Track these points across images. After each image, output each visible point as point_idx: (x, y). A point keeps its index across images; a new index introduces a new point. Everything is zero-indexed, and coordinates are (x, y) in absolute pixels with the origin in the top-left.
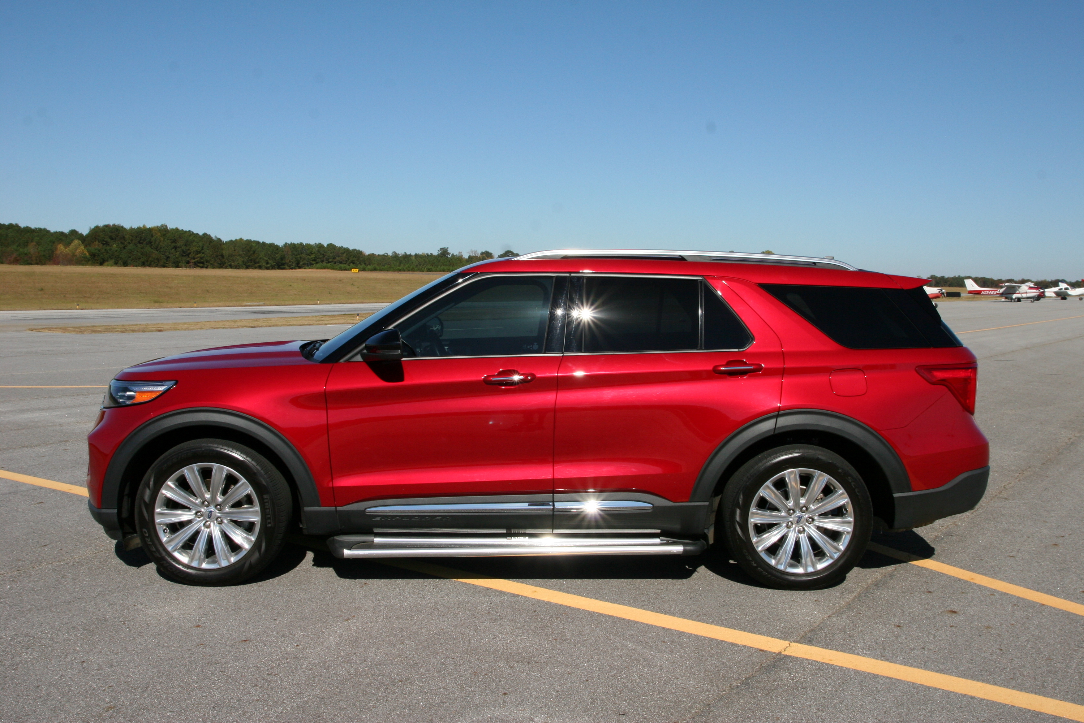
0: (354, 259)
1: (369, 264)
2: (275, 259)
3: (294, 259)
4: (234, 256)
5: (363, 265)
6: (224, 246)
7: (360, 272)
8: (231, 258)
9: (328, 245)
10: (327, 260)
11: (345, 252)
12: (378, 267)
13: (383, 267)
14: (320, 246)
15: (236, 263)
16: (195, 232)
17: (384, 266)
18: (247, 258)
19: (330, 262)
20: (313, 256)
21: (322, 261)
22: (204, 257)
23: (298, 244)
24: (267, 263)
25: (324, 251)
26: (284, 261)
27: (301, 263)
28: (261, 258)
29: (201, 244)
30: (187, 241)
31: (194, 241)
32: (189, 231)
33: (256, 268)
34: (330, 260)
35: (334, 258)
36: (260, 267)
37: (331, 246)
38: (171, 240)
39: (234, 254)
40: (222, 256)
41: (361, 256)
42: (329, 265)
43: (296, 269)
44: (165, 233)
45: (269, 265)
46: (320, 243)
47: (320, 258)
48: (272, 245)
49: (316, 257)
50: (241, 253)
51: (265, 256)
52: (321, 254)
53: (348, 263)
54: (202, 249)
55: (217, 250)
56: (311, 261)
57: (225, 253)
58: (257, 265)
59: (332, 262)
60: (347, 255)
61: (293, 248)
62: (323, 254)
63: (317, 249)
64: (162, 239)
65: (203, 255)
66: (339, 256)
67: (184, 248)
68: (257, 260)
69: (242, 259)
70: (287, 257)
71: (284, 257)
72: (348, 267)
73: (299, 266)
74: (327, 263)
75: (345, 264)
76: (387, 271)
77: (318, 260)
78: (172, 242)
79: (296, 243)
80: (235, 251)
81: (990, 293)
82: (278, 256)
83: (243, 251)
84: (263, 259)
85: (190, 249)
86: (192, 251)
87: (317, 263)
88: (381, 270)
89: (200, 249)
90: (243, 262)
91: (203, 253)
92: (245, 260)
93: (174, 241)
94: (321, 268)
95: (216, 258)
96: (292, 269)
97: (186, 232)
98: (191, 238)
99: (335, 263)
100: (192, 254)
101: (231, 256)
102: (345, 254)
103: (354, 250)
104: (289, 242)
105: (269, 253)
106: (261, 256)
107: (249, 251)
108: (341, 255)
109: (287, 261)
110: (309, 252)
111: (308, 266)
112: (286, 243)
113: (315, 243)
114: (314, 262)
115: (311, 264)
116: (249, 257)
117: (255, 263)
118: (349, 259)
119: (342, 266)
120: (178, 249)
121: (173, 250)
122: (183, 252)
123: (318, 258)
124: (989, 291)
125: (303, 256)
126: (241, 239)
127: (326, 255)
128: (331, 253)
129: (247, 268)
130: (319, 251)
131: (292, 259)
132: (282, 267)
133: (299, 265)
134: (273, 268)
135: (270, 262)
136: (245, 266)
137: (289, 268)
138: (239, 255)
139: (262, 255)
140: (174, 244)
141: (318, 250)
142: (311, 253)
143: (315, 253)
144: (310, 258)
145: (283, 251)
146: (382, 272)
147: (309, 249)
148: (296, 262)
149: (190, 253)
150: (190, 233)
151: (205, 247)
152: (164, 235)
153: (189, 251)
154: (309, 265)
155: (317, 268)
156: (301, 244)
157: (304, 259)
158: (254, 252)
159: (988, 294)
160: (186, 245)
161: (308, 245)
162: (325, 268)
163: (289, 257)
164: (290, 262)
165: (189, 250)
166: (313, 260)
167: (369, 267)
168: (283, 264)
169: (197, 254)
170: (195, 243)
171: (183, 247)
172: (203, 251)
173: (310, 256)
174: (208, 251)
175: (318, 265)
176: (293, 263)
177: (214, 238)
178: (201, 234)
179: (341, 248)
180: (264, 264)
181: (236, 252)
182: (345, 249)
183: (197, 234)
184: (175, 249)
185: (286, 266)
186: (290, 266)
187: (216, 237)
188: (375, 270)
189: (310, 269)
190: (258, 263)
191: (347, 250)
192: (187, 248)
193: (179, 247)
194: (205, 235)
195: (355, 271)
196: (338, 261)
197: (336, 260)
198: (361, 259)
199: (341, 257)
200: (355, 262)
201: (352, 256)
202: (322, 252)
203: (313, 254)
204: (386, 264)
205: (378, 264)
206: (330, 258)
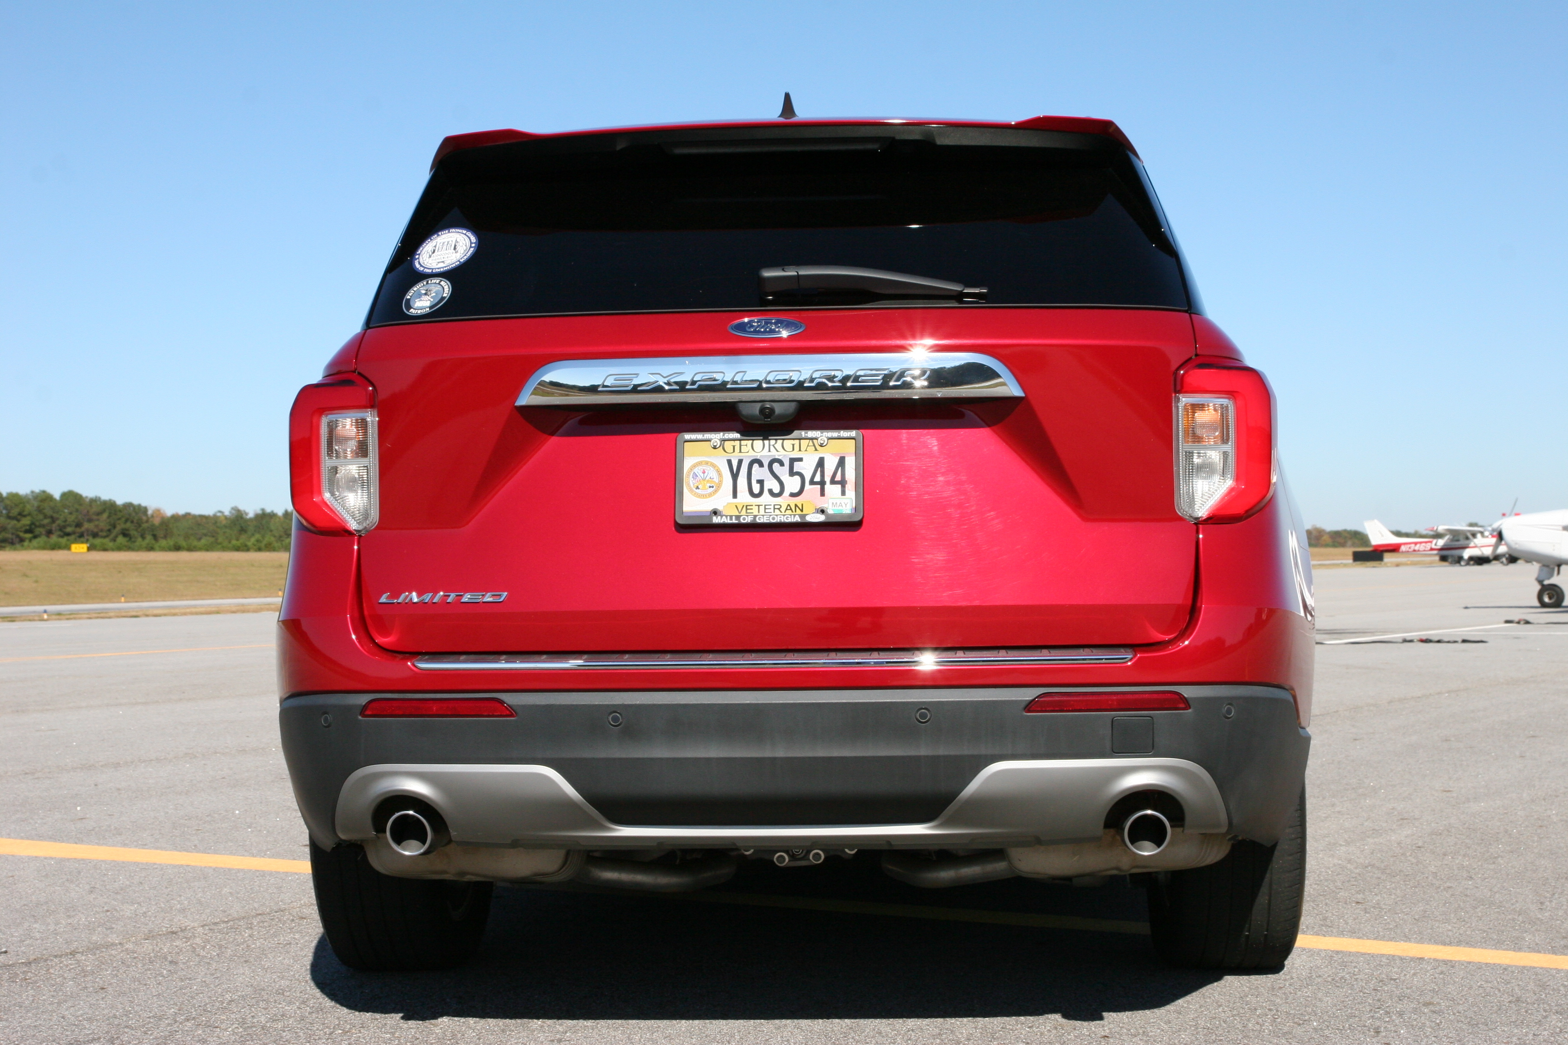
0: (128, 525)
1: (165, 537)
9: (64, 495)
10: (61, 528)
11: (104, 511)
12: (183, 544)
14: (44, 498)
17: (200, 539)
19: (68, 534)
20: (26, 521)
21: (49, 533)
25: (52, 508)
34: (69, 530)
35: (79, 525)
37: (71, 497)
41: (144, 518)
46: (44, 492)
47: (43, 526)
49: (33, 523)
52: (46, 517)
53: (112, 536)
56: (22, 534)
59: (74, 533)
60: (109, 517)
62: (52, 517)
63: (36, 504)
66: (90, 521)
72: (111, 544)
77: (38, 531)
81: (1417, 548)
87: (35, 537)
88: (190, 549)
102: (105, 516)
103: (129, 505)
108: (95, 517)
110: (15, 512)
113: (32, 492)
114: (28, 536)
115: (22, 540)
118: (114, 527)
119: (98, 541)
123: (36, 526)
124: (1416, 543)
127: (58, 519)
128: (71, 513)
130: (40, 510)
141: (38, 507)
142: (21, 515)
143: (29, 514)
144: (19, 525)
147: (16, 505)
159: (1414, 551)
166: (26, 532)
167: (163, 543)
173: (18, 520)
175: (35, 542)
179: (94, 501)
182: (105, 503)
188: (177, 548)
191: (110, 507)
195: (79, 548)
196: (87, 530)
197: (83, 529)
198: (145, 525)
199: (96, 523)
200: (133, 533)
201: (123, 519)
202: (49, 512)
203: (25, 516)
204: (206, 535)
205: (187, 537)
206: (69, 525)
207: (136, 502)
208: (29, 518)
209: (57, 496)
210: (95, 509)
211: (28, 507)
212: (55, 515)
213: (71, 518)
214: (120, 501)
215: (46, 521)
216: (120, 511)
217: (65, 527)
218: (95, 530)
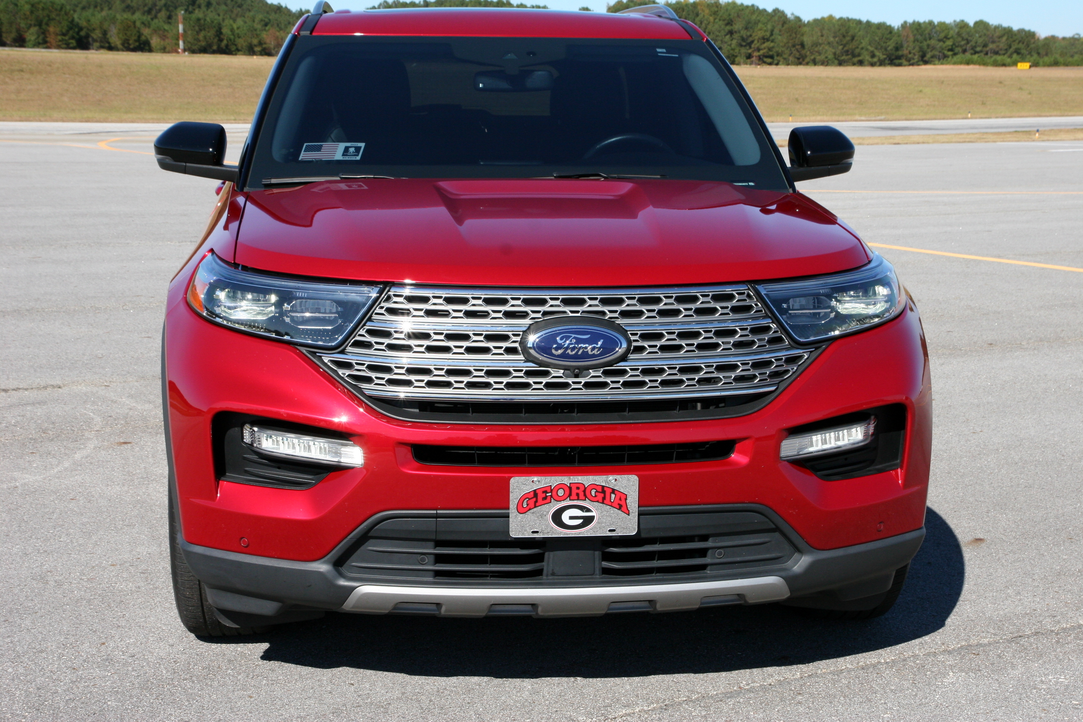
0: (1021, 45)
1: (1047, 55)
2: (886, 49)
3: (917, 48)
4: (820, 44)
5: (1035, 56)
6: (805, 29)
7: (1033, 69)
8: (816, 49)
9: (976, 23)
10: (973, 48)
11: (1003, 35)
12: (1061, 60)
13: (1070, 59)
14: (962, 25)
15: (822, 57)
16: (761, 7)
17: (1072, 56)
18: (840, 47)
20: (949, 43)
21: (964, 51)
22: (773, 47)
23: (924, 22)
24: (873, 56)
25: (968, 33)
26: (900, 53)
27: (928, 56)
28: (862, 48)
29: (769, 27)
30: (749, 22)
31: (759, 21)
32: (753, 6)
33: (854, 64)
34: (978, 49)
35: (985, 46)
36: (861, 63)
37: (981, 24)
38: (724, 20)
39: (820, 41)
40: (802, 45)
41: (1032, 41)
42: (975, 57)
43: (919, 65)
44: (716, 9)
45: (875, 60)
46: (963, 21)
47: (961, 46)
48: (881, 26)
49: (954, 44)
50: (831, 39)
51: (870, 44)
52: (963, 39)
53: (1009, 53)
54: (772, 35)
55: (794, 35)
56: (946, 52)
57: (807, 40)
58: (856, 60)
59: (981, 51)
60: (1007, 39)
61: (917, 30)
62: (967, 40)
63: (957, 30)
64: (711, 19)
65: (772, 44)
66: (993, 42)
67: (744, 33)
68: (857, 51)
69: (833, 51)
70: (905, 45)
71: (902, 46)
72: (1009, 60)
73: (924, 60)
74: (972, 54)
75: (1004, 54)
76: (1078, 65)
77: (957, 50)
78: (728, 24)
79: (921, 20)
80: (822, 36)
82: (891, 45)
83: (835, 37)
84: (867, 50)
85: (754, 35)
86: (757, 38)
87: (955, 54)
88: (1066, 64)
89: (768, 34)
90: (835, 54)
91: (772, 41)
92: (838, 52)
93: (730, 23)
94: (961, 63)
95: (793, 49)
96: (912, 65)
97: (747, 7)
98: (754, 17)
99: (987, 54)
100: (756, 42)
101: (816, 44)
102: (1004, 39)
103: (1021, 31)
104: (910, 20)
105: (877, 39)
106: (863, 45)
107: (844, 36)
108: (997, 39)
109: (905, 52)
110: (942, 35)
111: (939, 59)
112: (905, 22)
113: (955, 21)
114: (950, 53)
115: (945, 56)
116: (845, 46)
117: (854, 56)
118: (1010, 47)
119: (999, 58)
120: (735, 36)
121: (728, 37)
122: (743, 39)
123: (957, 47)
125: (933, 42)
126: (831, 17)
127: (971, 41)
128: (980, 37)
129: (840, 64)
130: (959, 34)
131: (914, 48)
132: (897, 61)
133: (926, 59)
134: (882, 63)
135: (877, 53)
136: (836, 62)
137: (907, 63)
138: (829, 43)
139: (864, 43)
140: (728, 28)
141: (958, 32)
142: (946, 37)
143: (952, 37)
144: (944, 45)
145: (899, 36)
146: (1069, 68)
147: (943, 31)
148: (921, 53)
149: (752, 42)
150: (753, 10)
151: (776, 31)
152: (715, 13)
153: (751, 39)
154: (942, 58)
155: (955, 63)
156: (931, 23)
157: (934, 48)
158: (853, 38)
160: (746, 28)
161: (942, 24)
162: (968, 63)
163: (908, 46)
164: (910, 53)
165: (751, 36)
166: (949, 50)
167: (1046, 59)
168: (899, 57)
169: (764, 43)
170: (760, 25)
171: (742, 32)
172: (773, 37)
173: (944, 42)
174: (779, 37)
175: (955, 58)
176: (914, 55)
177: (789, 15)
178: (770, 10)
179: (997, 28)
180: (867, 58)
181: (824, 38)
182: (1005, 29)
183: (765, 10)
184: (731, 36)
185: (903, 61)
186: (909, 61)
187: (793, 14)
188: (1056, 64)
189: (942, 64)
190: (859, 55)
191: (1008, 32)
192: (748, 34)
193: (736, 32)
194: (776, 11)
195: (1024, 66)
196: (991, 49)
197: (988, 49)
198: (1032, 46)
199: (998, 44)
200: (1023, 51)
201: (1017, 41)
202: (965, 35)
203: (949, 39)
204: (1076, 53)
205: (1062, 54)
206: (979, 46)
207: (1027, 28)
208: (951, 40)
209: (971, 24)
210: (997, 34)
211: (951, 33)
212: (969, 38)
213: (980, 41)
214: (1015, 28)
215: (963, 43)
216: (1015, 35)
217: (975, 47)
218: (997, 49)
